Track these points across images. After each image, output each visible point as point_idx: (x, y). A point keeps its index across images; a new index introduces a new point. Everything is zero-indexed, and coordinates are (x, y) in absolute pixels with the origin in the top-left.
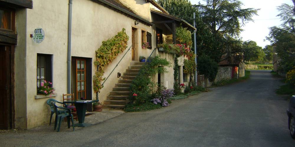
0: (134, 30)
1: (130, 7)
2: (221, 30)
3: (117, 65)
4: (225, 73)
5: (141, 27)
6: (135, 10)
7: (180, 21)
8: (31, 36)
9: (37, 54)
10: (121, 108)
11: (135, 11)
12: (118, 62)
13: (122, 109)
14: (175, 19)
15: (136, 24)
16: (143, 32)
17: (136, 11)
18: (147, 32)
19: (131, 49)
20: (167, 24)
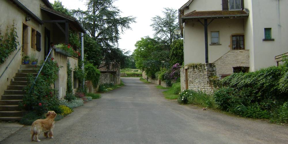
0: (25, 27)
2: (100, 37)
3: (7, 68)
4: (105, 79)
5: (31, 25)
7: (74, 21)
10: (16, 121)
12: (8, 64)
13: (18, 121)
14: (69, 19)
15: (26, 20)
16: (33, 31)
18: (37, 32)
19: (21, 49)
20: (59, 23)
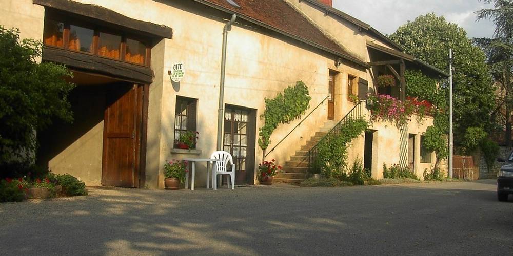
0: (333, 73)
1: (335, 38)
3: (299, 124)
5: (345, 70)
6: (343, 44)
8: (170, 73)
9: (177, 96)
10: (296, 183)
11: (342, 46)
12: (302, 120)
15: (336, 65)
16: (351, 77)
17: (344, 46)
18: (359, 78)
19: (326, 102)
20: (391, 65)
